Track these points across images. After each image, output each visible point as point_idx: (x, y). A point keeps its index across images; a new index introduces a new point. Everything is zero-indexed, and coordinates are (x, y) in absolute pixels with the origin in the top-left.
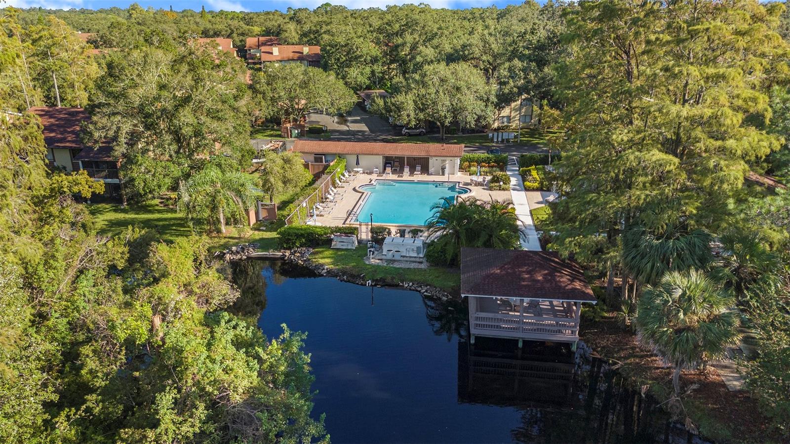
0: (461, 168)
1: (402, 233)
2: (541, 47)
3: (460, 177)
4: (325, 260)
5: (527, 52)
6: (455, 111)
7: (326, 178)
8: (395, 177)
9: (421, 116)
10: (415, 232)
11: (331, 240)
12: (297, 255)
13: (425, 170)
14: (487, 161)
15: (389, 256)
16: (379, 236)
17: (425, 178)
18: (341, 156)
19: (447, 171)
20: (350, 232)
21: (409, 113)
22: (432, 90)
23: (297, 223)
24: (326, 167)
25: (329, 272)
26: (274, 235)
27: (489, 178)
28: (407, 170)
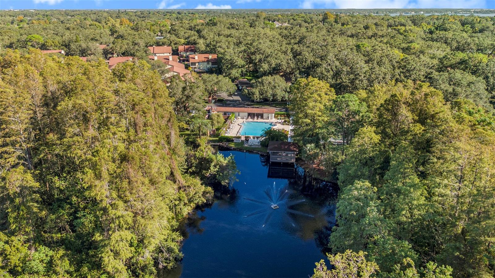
0: (275, 117)
1: (254, 138)
2: (309, 68)
3: (274, 120)
4: (232, 145)
5: (303, 70)
6: (274, 95)
7: (229, 121)
8: (252, 120)
9: (261, 97)
10: (258, 138)
11: (233, 140)
12: (224, 144)
13: (262, 117)
14: (284, 114)
15: (250, 144)
16: (247, 139)
17: (262, 120)
18: (233, 113)
19: (269, 118)
20: (239, 137)
21: (257, 96)
22: (266, 87)
23: (223, 135)
24: (228, 117)
25: (234, 148)
26: (217, 139)
27: (283, 121)
28: (256, 117)
